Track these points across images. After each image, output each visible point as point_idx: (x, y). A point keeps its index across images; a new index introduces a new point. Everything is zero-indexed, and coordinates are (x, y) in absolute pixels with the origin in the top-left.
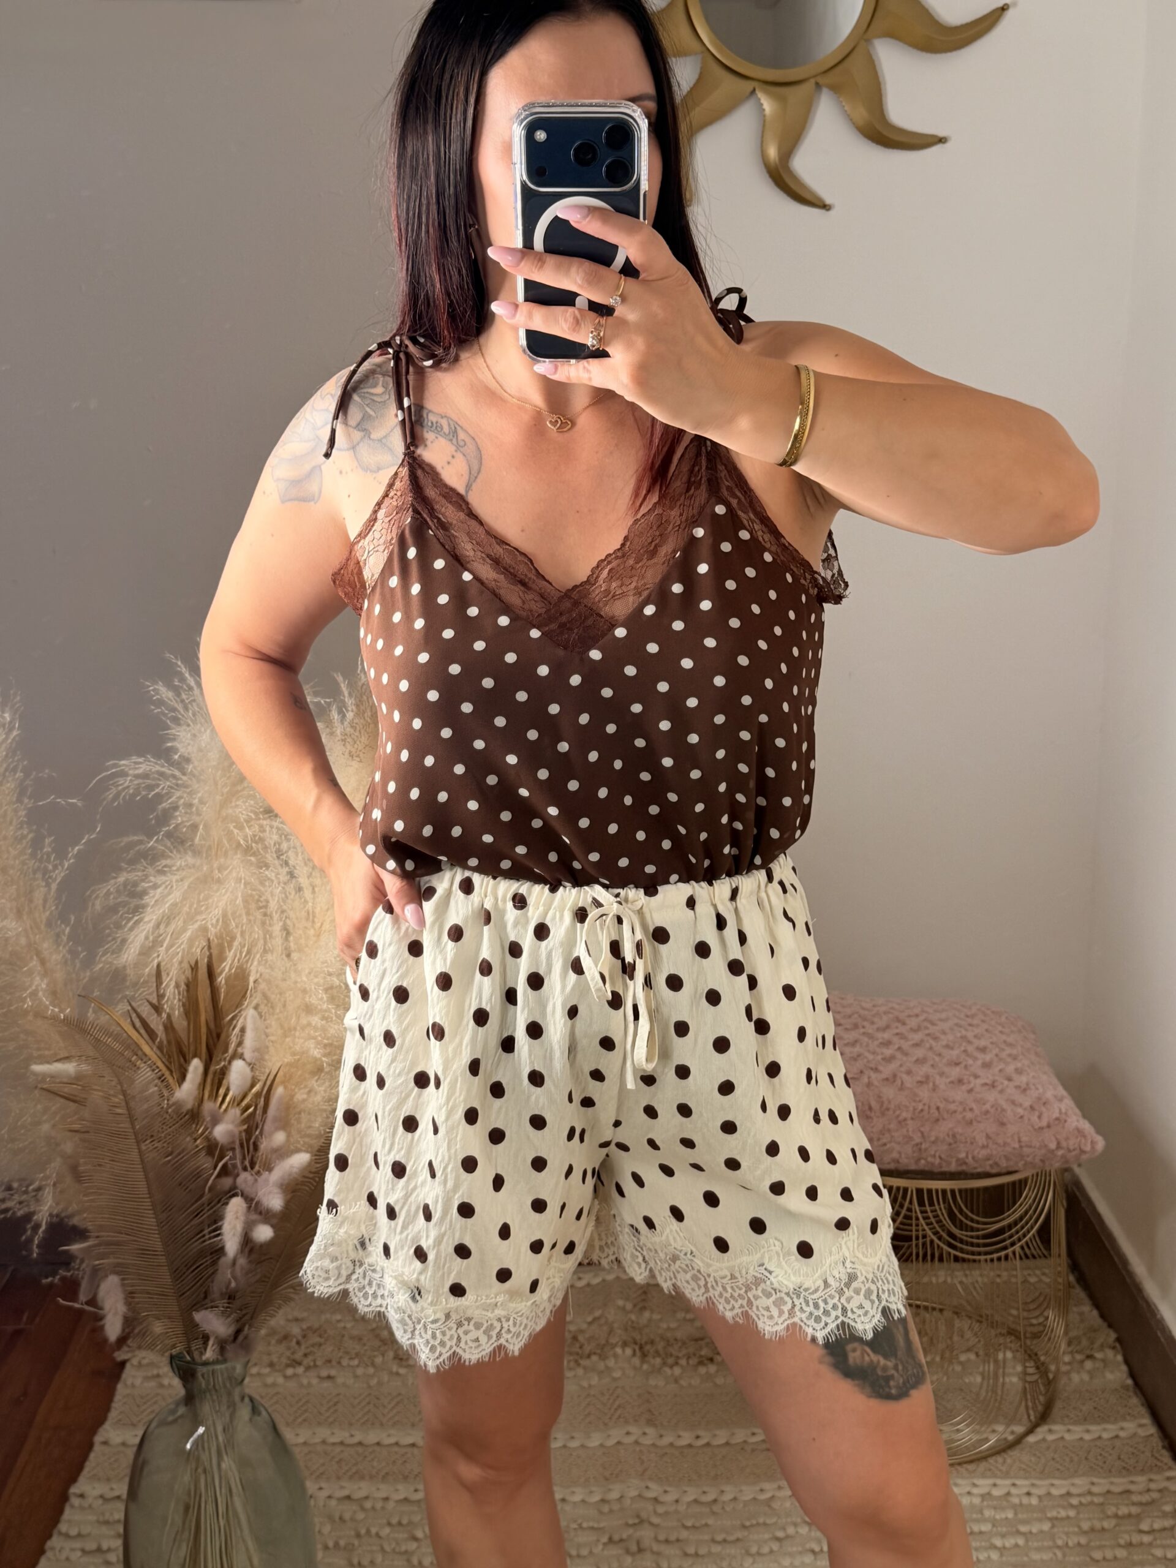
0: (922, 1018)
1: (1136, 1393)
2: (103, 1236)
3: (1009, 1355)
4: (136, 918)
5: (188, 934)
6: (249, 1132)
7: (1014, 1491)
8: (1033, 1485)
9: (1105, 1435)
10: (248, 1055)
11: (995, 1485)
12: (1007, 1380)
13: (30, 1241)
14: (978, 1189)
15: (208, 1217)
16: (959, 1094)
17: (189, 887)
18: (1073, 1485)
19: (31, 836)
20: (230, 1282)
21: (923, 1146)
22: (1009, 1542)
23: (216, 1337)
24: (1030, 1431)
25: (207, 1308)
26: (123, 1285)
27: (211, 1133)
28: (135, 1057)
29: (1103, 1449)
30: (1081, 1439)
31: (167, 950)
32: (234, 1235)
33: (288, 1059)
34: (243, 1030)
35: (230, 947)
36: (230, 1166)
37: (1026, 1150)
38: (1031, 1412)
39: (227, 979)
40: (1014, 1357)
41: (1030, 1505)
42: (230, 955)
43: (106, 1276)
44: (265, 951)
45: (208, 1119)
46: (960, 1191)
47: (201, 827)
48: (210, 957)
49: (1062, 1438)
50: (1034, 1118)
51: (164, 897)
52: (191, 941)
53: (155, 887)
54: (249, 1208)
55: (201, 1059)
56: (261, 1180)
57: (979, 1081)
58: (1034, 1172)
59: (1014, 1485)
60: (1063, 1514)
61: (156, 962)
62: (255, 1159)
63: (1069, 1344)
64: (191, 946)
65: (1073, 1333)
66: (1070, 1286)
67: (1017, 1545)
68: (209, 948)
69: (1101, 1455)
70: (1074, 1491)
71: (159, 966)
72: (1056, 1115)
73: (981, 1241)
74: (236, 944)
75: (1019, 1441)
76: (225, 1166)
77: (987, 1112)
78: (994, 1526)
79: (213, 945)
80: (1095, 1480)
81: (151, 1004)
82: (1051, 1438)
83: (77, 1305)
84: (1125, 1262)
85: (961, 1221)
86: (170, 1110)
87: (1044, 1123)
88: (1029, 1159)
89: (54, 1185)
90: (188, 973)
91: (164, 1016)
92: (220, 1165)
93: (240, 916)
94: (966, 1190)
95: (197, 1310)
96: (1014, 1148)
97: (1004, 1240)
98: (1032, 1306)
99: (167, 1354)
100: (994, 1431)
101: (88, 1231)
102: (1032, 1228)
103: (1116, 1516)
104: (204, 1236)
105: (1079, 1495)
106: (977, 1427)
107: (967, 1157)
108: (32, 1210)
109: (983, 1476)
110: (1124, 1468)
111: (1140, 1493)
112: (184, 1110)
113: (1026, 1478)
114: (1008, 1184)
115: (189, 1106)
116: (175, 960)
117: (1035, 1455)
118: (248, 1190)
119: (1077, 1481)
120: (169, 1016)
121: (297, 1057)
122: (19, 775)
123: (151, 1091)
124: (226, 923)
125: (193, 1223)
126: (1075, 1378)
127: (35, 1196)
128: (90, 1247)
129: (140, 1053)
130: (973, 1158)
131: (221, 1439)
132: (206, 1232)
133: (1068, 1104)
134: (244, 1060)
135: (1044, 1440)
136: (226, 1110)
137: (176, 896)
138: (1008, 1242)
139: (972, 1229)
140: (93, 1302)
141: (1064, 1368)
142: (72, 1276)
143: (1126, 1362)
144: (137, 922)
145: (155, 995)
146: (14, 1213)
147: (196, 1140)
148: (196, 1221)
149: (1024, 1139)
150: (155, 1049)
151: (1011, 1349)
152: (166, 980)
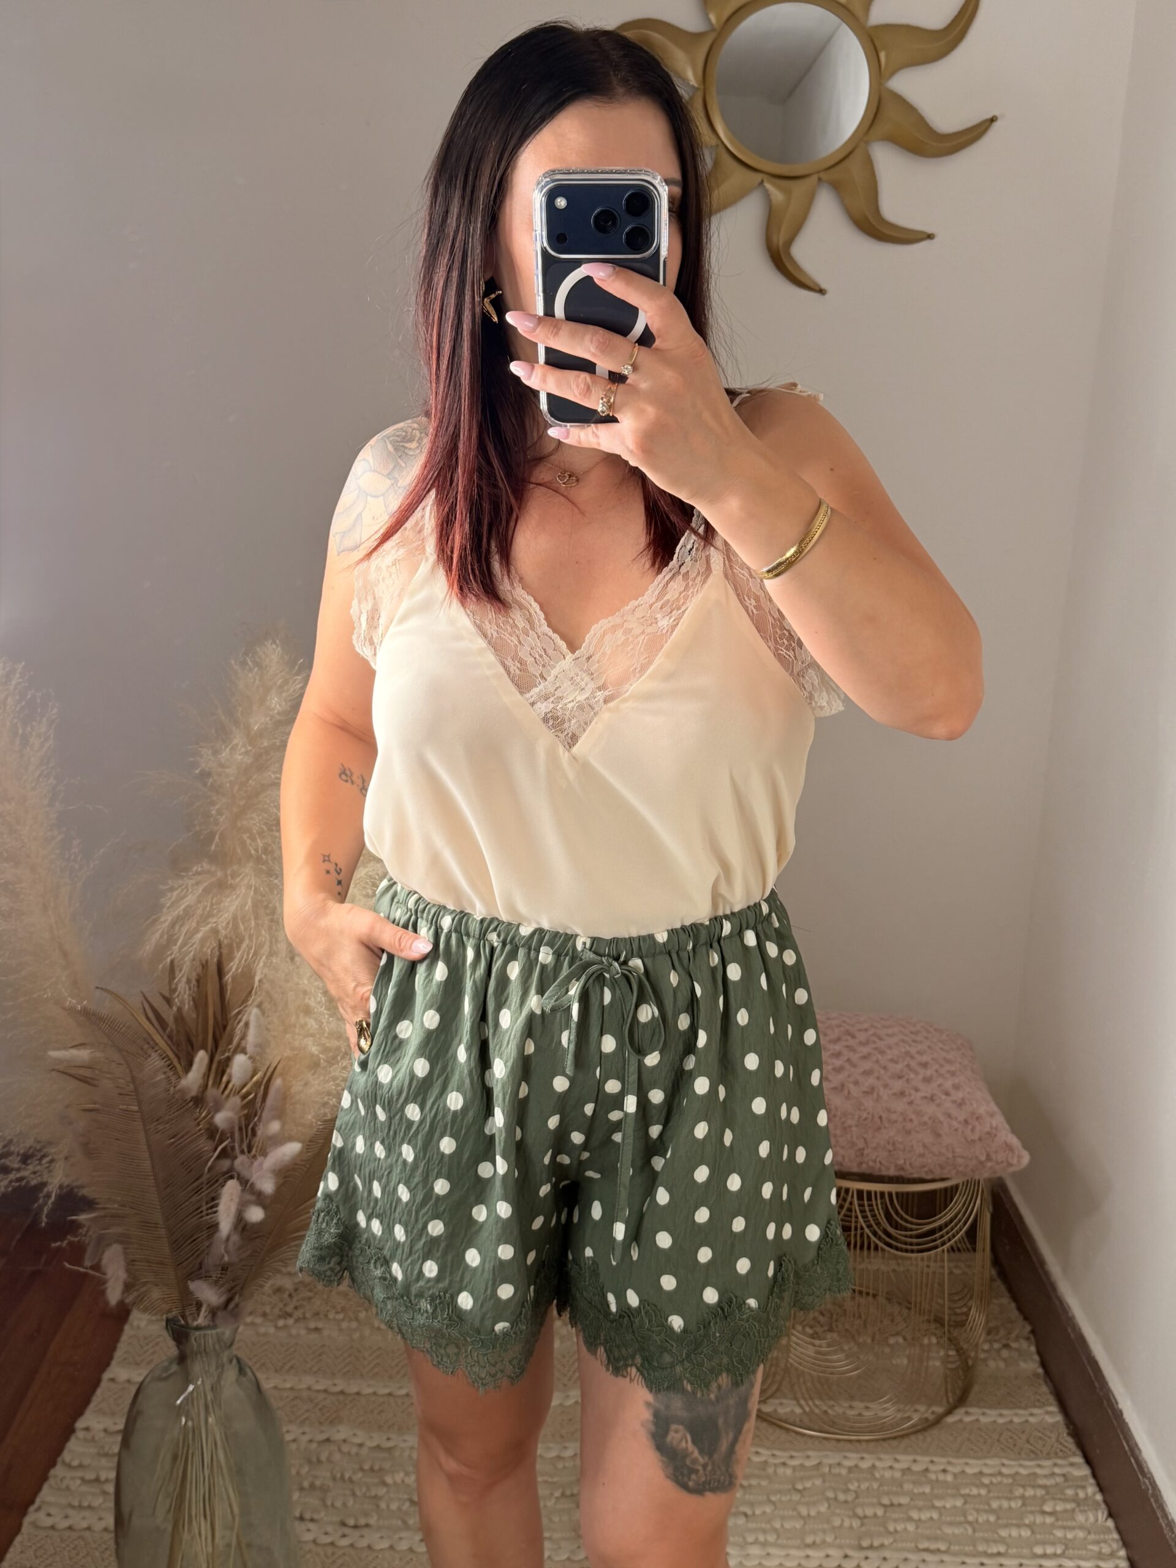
0: (871, 1032)
1: (1046, 1382)
2: (108, 1208)
3: (934, 1340)
4: (154, 917)
5: (199, 935)
6: (248, 1118)
7: (932, 1468)
8: (949, 1463)
9: (1016, 1420)
10: (250, 1049)
11: (915, 1461)
12: (931, 1363)
13: (41, 1208)
14: (913, 1193)
15: (207, 1194)
16: (900, 1106)
17: (204, 890)
18: (986, 1465)
19: (59, 838)
20: (223, 1256)
21: (866, 1152)
22: (925, 1516)
23: (209, 1305)
24: (949, 1412)
25: (200, 1278)
26: (125, 1254)
27: (212, 1117)
28: (146, 1046)
29: (1014, 1433)
30: (995, 1422)
31: (181, 948)
32: (228, 1215)
33: (288, 1053)
34: (247, 1025)
35: (239, 947)
36: (229, 1148)
37: (960, 1161)
38: (950, 1394)
39: (234, 978)
40: (938, 1343)
41: (945, 1482)
42: (238, 955)
43: (109, 1245)
44: (271, 954)
45: (211, 1104)
46: (897, 1194)
47: (217, 837)
48: (221, 955)
49: (977, 1420)
50: (968, 1131)
51: (181, 898)
52: (203, 940)
53: (172, 889)
54: (243, 1191)
55: (206, 1051)
56: (256, 1164)
57: (920, 1095)
58: (965, 1179)
59: (932, 1462)
60: (975, 1491)
61: (169, 960)
62: (252, 1143)
63: (989, 1333)
64: (202, 947)
65: (991, 1324)
66: (992, 1280)
67: (931, 1519)
68: (220, 946)
69: (1011, 1438)
70: (986, 1470)
71: (172, 962)
72: (988, 1129)
73: (915, 1240)
74: (244, 946)
75: (938, 1420)
76: (224, 1150)
77: (925, 1123)
78: (912, 1499)
79: (223, 946)
80: (1006, 1462)
81: (164, 997)
82: (967, 1419)
83: (81, 1270)
84: (1042, 1263)
85: (897, 1222)
86: (176, 1096)
87: (976, 1137)
88: (961, 1169)
89: (66, 1158)
90: (199, 970)
91: (175, 1009)
92: (220, 1148)
93: (250, 920)
94: (903, 1193)
95: (193, 1280)
96: (948, 1158)
97: (935, 1240)
98: (956, 1298)
99: (164, 1317)
100: (916, 1411)
101: (97, 1204)
102: (961, 1229)
103: (1023, 1497)
104: (202, 1212)
105: (991, 1475)
106: (902, 1406)
107: (905, 1163)
108: (45, 1180)
109: (905, 1452)
110: (1032, 1451)
111: (1045, 1476)
112: (188, 1097)
113: (943, 1456)
114: (941, 1190)
115: (194, 1093)
116: (187, 959)
117: (952, 1435)
118: (245, 1173)
119: (989, 1462)
120: (180, 1010)
121: (295, 1052)
122: (52, 781)
123: (158, 1078)
124: (236, 926)
125: (191, 1200)
126: (992, 1364)
127: (49, 1167)
128: (96, 1218)
129: (152, 1043)
130: (910, 1164)
131: (209, 1397)
132: (204, 1208)
133: (999, 1120)
134: (246, 1054)
135: (961, 1421)
136: (228, 1096)
137: (190, 900)
138: (939, 1242)
139: (906, 1229)
140: (97, 1267)
141: (982, 1356)
142: (79, 1241)
143: (1039, 1353)
144: (155, 921)
145: (167, 988)
146: (28, 1182)
147: (198, 1124)
148: (195, 1199)
149: (958, 1150)
150: (165, 1037)
151: (935, 1335)
152: (178, 975)
